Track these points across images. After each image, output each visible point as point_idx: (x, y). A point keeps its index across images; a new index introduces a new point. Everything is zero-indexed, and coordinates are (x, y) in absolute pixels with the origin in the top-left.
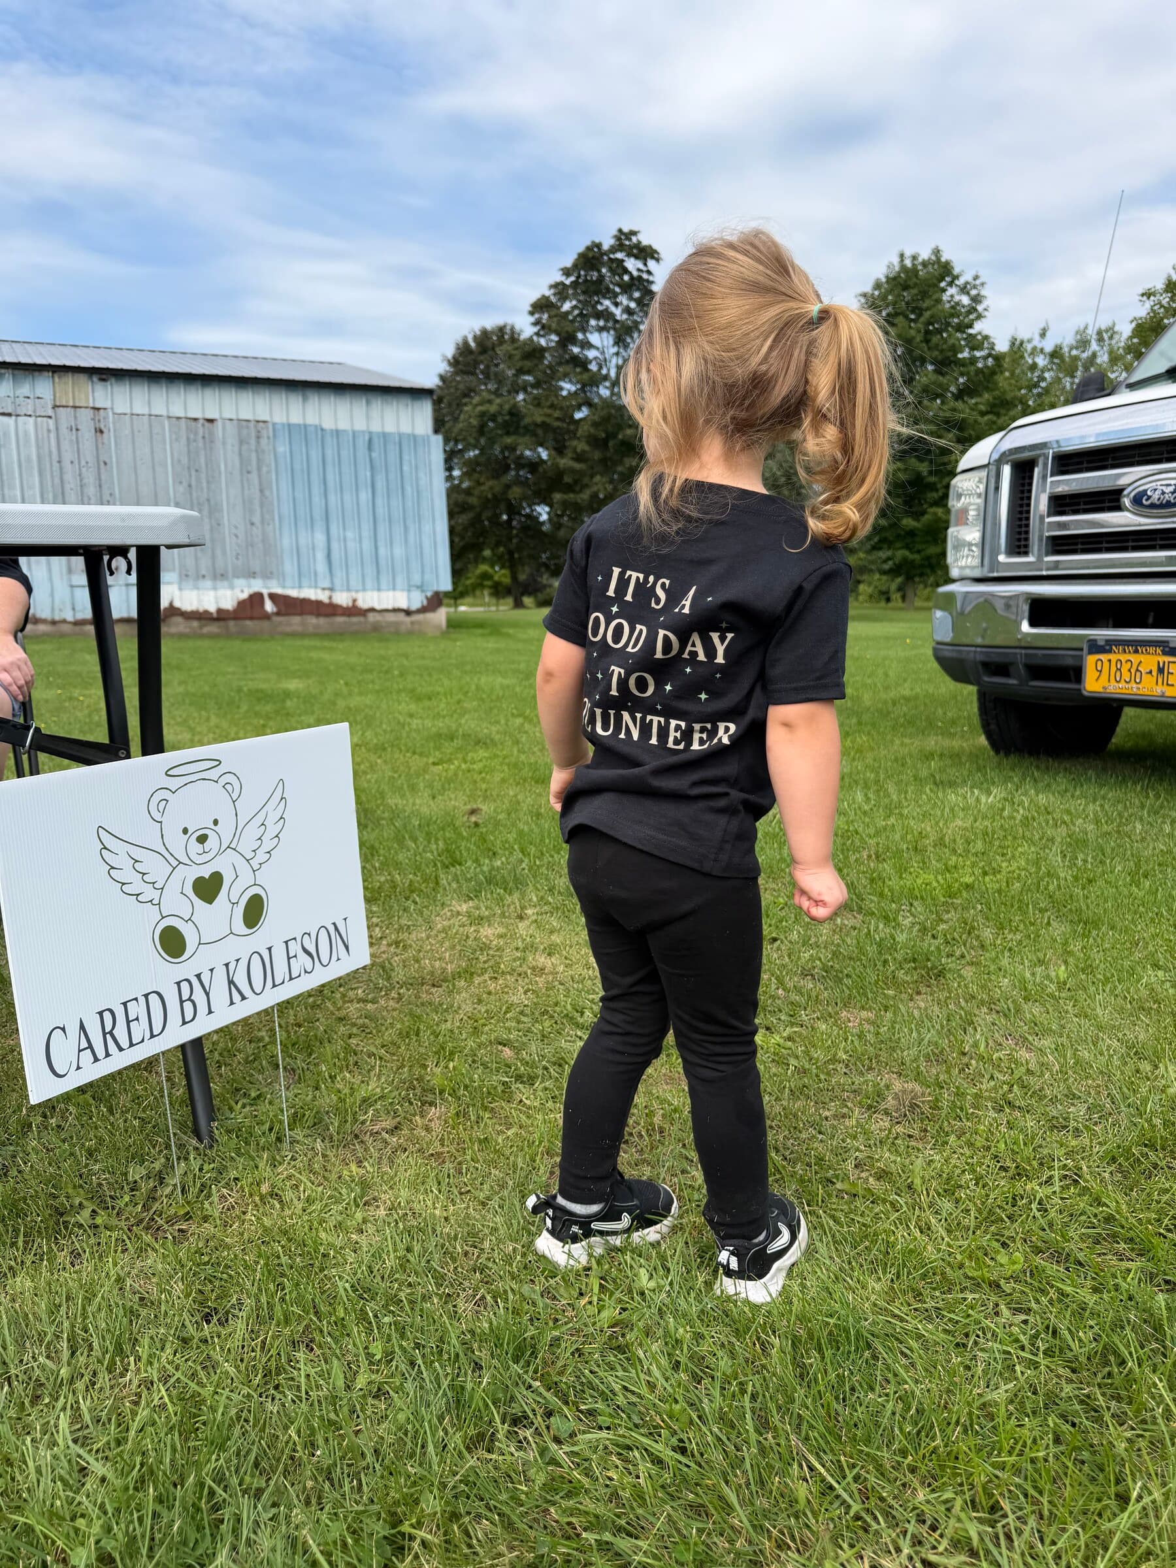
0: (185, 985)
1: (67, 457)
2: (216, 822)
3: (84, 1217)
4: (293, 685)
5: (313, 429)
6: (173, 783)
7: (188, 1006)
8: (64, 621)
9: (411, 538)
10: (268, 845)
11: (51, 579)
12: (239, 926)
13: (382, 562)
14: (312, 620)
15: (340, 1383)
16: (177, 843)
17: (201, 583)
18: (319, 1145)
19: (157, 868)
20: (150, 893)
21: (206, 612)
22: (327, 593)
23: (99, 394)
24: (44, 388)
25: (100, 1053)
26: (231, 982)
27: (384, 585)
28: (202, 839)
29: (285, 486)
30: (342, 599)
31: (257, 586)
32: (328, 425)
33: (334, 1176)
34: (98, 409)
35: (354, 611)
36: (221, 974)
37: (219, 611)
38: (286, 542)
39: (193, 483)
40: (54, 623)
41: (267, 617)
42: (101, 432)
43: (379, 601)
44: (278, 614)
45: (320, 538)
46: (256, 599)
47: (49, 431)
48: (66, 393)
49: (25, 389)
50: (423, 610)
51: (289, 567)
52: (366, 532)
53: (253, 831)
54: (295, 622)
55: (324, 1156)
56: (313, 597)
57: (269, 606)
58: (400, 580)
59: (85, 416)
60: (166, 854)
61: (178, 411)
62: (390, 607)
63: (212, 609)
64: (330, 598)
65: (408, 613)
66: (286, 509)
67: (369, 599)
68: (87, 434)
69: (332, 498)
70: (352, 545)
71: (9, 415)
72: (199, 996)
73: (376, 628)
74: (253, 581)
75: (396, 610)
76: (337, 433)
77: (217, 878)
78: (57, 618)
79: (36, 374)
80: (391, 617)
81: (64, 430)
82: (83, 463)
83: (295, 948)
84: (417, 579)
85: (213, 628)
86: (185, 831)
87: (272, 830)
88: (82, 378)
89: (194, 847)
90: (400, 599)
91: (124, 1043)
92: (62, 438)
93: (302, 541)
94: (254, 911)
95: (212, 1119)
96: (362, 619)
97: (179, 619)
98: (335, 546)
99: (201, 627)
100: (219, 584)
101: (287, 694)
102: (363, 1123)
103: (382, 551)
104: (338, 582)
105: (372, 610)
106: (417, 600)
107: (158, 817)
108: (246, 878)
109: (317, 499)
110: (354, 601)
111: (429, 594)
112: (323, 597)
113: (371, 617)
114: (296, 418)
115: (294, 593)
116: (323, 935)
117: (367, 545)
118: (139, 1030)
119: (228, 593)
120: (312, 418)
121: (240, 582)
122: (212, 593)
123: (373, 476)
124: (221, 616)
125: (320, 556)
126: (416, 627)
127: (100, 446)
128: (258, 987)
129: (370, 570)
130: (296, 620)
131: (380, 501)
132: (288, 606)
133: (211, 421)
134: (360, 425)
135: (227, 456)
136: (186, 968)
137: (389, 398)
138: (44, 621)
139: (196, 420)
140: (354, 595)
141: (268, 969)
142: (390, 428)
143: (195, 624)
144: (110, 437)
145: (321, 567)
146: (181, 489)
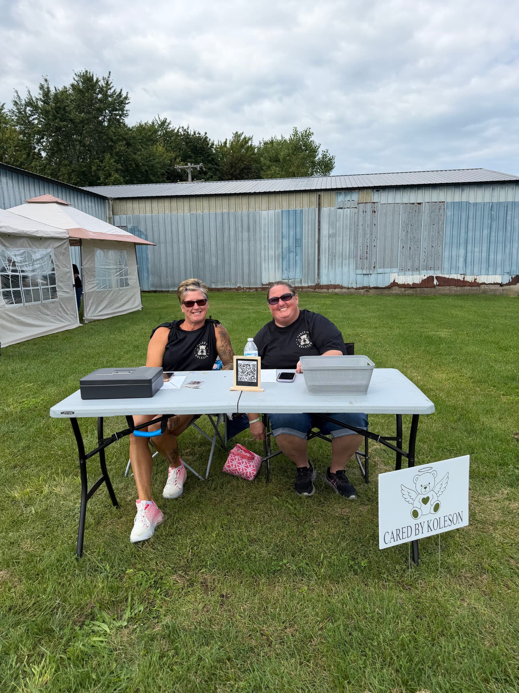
0: (417, 525)
1: (361, 223)
2: (429, 484)
3: (385, 576)
4: (444, 333)
5: (465, 203)
6: (420, 474)
7: (417, 531)
8: (353, 288)
9: (507, 251)
10: (442, 490)
11: (349, 271)
12: (432, 511)
13: (491, 262)
14: (454, 288)
15: (451, 650)
16: (419, 489)
17: (407, 273)
18: (448, 576)
19: (413, 495)
20: (411, 501)
21: (408, 284)
22: (463, 276)
23: (376, 197)
24: (355, 197)
25: (396, 540)
26: (429, 526)
27: (490, 273)
28: (425, 488)
29: (448, 229)
30: (469, 278)
31: (431, 273)
32: (472, 201)
33: (452, 587)
34: (374, 203)
35: (475, 284)
36: (426, 523)
37: (414, 284)
38: (446, 254)
39: (409, 230)
40: (348, 288)
41: (434, 286)
42: (375, 212)
43: (487, 280)
44: (439, 285)
45: (462, 252)
46: (430, 279)
47: (355, 213)
48: (363, 198)
49: (348, 198)
50: (509, 284)
51: (446, 265)
52: (485, 249)
53: (439, 486)
54: (446, 289)
55: (450, 580)
56: (456, 278)
57: (435, 282)
58: (499, 270)
59: (369, 206)
60: (416, 492)
61: (406, 200)
62: (493, 283)
63: (411, 283)
64: (464, 278)
65: (501, 285)
66: (448, 240)
67: (482, 279)
68: (369, 212)
69: (470, 234)
70: (477, 254)
71: (342, 208)
72: (420, 528)
73: (485, 292)
74: (429, 271)
75: (494, 284)
76: (475, 204)
77: (428, 498)
78: (350, 287)
79: (353, 191)
80: (493, 287)
81: (361, 213)
82: (366, 225)
83: (447, 518)
84: (507, 269)
85: (410, 291)
86: (421, 486)
87: (444, 486)
88: (370, 191)
89: (423, 490)
90: (498, 279)
91: (401, 538)
92: (359, 216)
93: (454, 253)
94: (437, 508)
95: (419, 558)
96: (478, 288)
97: (397, 287)
98: (469, 255)
99: (405, 291)
100: (415, 273)
101: (441, 340)
102: (462, 572)
103: (492, 257)
104: (468, 271)
105: (484, 284)
106: (506, 279)
107: (415, 482)
108: (435, 498)
109: (463, 234)
110: (475, 279)
111: (513, 276)
112: (461, 278)
113: (482, 287)
114: (457, 199)
115: (447, 276)
116: (455, 516)
117: (484, 254)
118: (405, 535)
119: (418, 276)
120: (464, 199)
121: (424, 272)
122: (411, 277)
123: (491, 222)
124: (414, 286)
125: (461, 260)
126: (505, 292)
127: (374, 218)
128: (435, 528)
129: (484, 265)
130: (447, 288)
131: (493, 234)
132: (444, 282)
133: (419, 204)
134: (487, 200)
135: (425, 218)
136: (418, 521)
137: (504, 186)
138: (345, 288)
139: (413, 204)
140: (476, 277)
141: (439, 523)
142: (502, 200)
143: (403, 289)
144: (378, 214)
145: (461, 264)
146: (404, 233)
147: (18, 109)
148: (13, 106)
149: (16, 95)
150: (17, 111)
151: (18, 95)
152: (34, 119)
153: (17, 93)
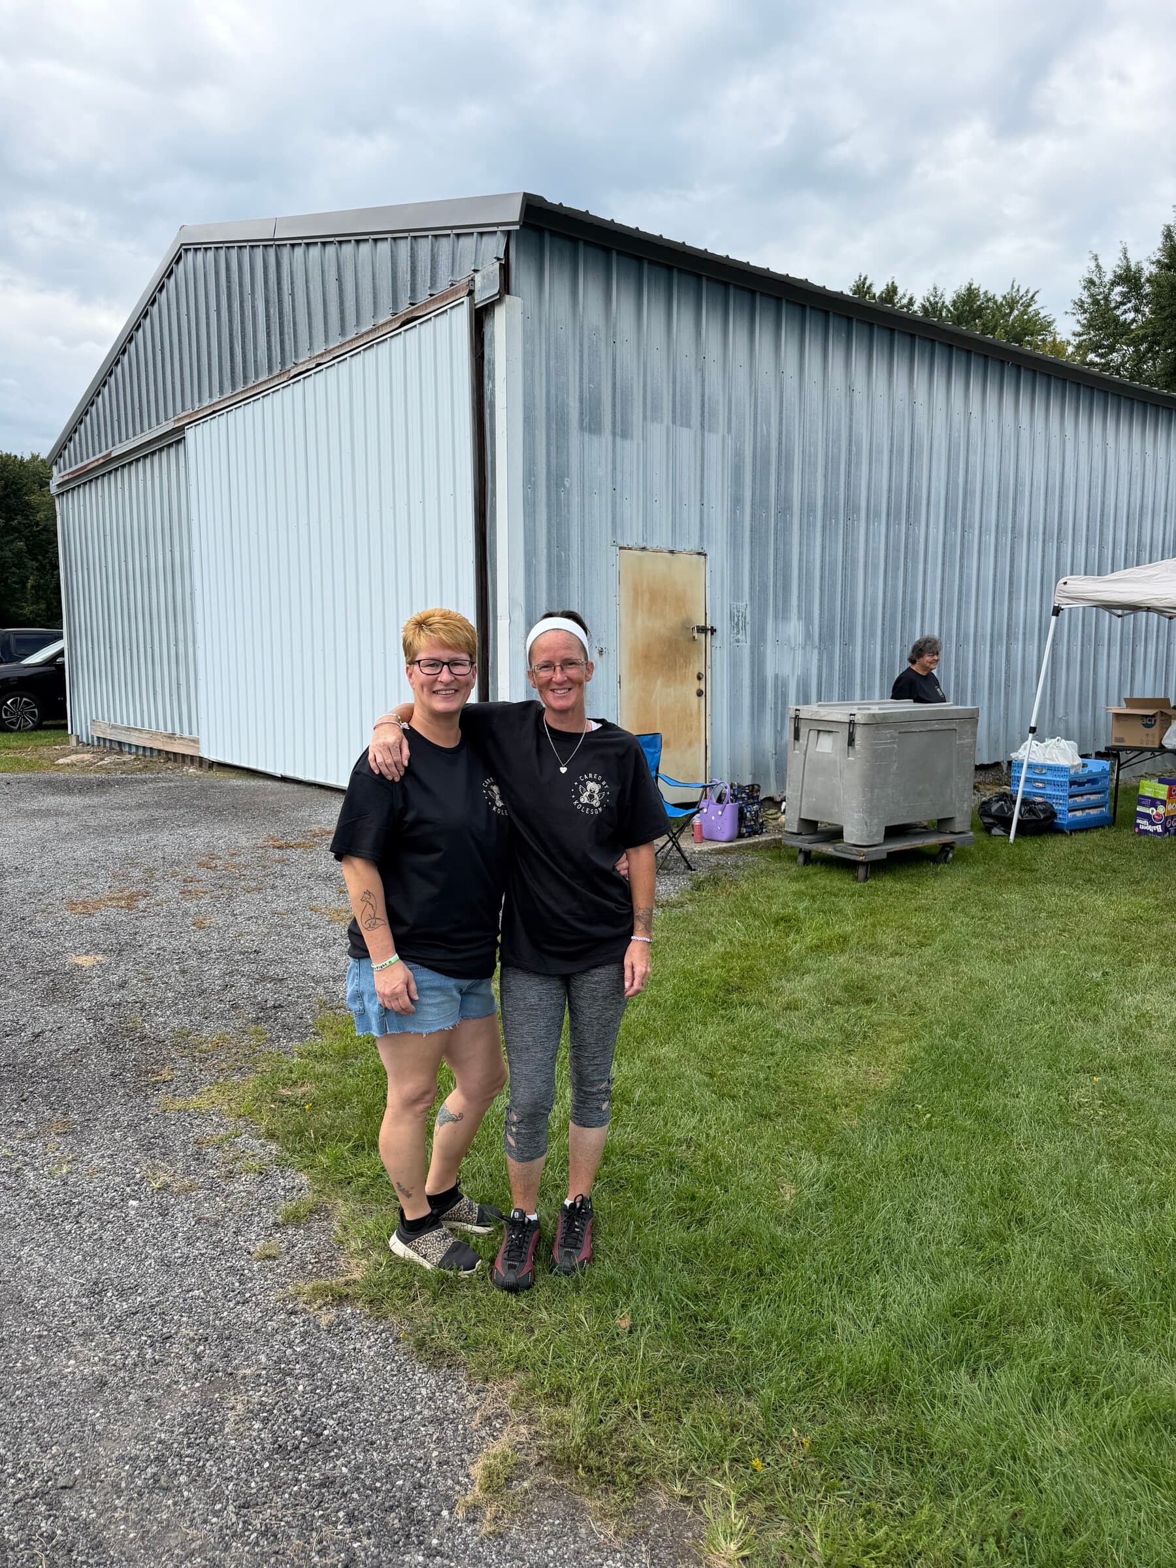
147: (1092, 296)
148: (1081, 291)
149: (1093, 265)
150: (1089, 300)
151: (1098, 266)
152: (1125, 312)
153: (1096, 260)
